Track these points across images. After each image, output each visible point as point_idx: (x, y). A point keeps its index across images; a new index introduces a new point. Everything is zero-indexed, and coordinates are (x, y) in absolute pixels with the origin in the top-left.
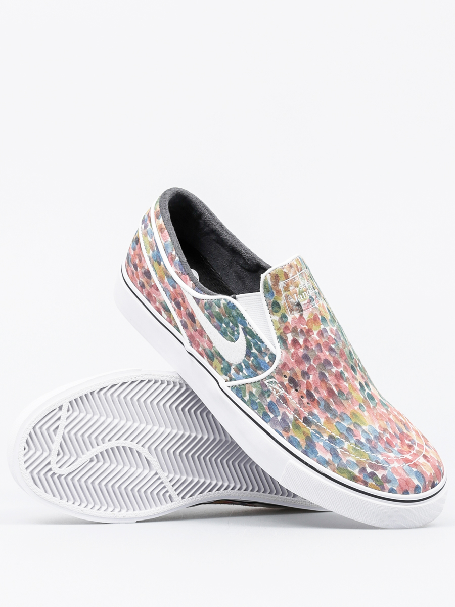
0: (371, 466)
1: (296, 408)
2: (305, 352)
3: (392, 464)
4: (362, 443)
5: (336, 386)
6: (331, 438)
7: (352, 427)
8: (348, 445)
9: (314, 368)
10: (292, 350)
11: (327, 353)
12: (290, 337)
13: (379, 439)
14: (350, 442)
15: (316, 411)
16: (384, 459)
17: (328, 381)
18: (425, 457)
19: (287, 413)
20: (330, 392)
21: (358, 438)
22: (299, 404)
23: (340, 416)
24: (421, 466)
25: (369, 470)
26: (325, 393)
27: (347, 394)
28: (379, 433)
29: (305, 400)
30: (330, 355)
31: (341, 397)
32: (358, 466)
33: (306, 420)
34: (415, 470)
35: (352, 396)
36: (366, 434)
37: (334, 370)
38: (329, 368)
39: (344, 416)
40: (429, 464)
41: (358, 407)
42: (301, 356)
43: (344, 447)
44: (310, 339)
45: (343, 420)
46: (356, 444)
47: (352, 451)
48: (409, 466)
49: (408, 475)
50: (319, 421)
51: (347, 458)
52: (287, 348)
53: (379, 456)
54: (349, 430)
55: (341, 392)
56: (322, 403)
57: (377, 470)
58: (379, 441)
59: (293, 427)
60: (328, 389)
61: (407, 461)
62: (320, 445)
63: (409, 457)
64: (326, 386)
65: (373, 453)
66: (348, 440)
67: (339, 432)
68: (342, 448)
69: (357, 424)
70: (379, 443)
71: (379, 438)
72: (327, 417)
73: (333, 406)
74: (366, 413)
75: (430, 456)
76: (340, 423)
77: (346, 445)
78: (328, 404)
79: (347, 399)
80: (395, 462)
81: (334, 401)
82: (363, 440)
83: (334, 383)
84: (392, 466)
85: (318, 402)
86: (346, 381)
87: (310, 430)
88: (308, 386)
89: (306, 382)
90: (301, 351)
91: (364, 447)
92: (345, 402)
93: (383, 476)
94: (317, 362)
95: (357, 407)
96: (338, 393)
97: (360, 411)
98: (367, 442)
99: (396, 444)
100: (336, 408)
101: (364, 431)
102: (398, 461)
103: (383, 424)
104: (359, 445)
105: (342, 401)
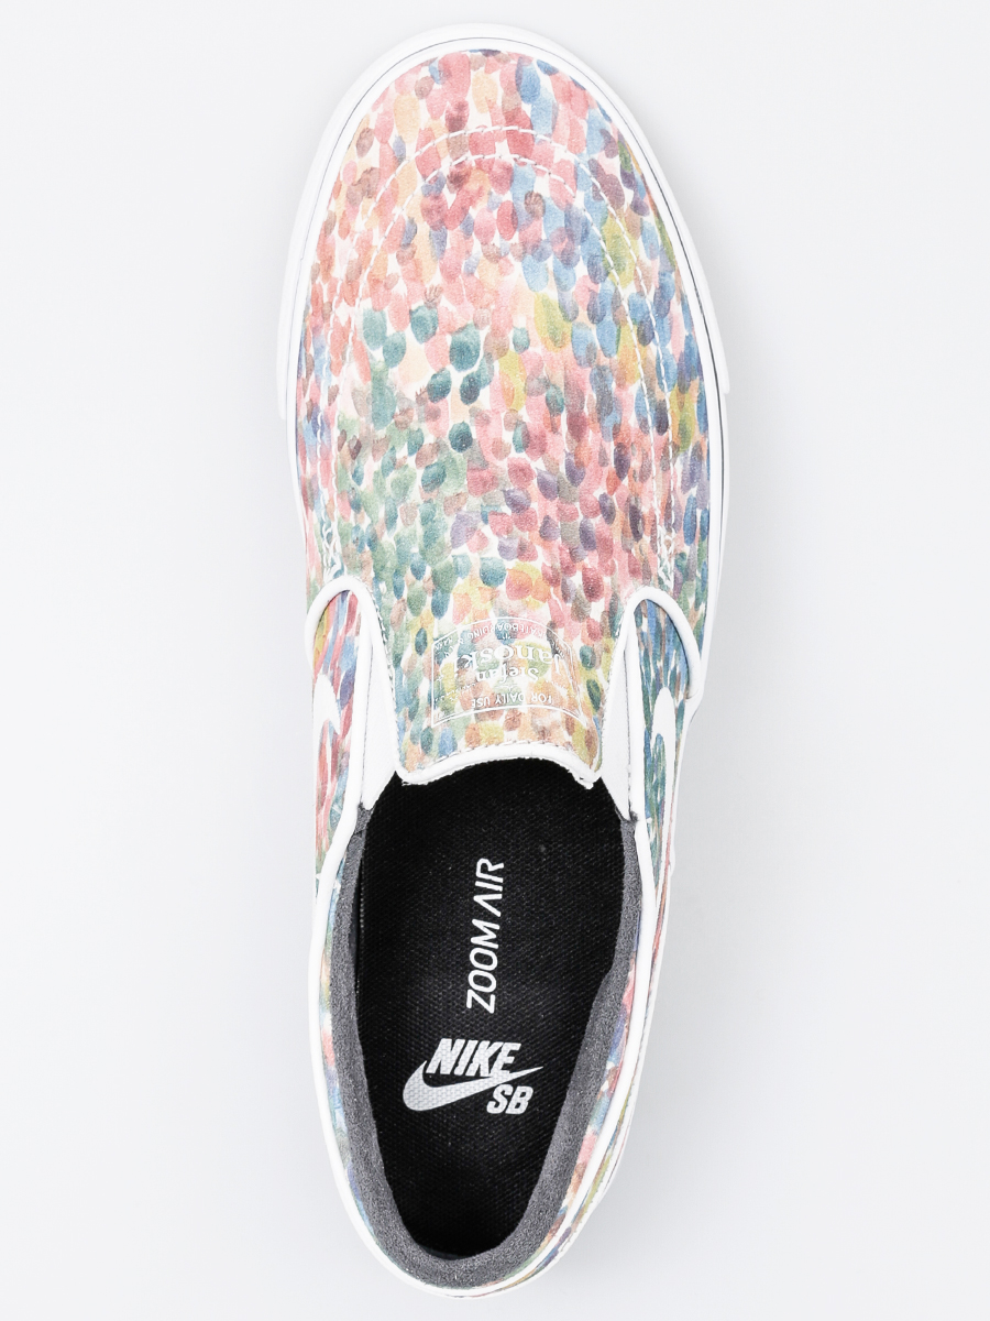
0: (617, 199)
1: (661, 472)
2: (581, 550)
3: (568, 162)
4: (591, 265)
5: (555, 429)
6: (645, 338)
7: (583, 316)
8: (624, 287)
9: (584, 505)
10: (607, 580)
11: (534, 506)
12: (597, 609)
13: (535, 247)
14: (616, 289)
15: (632, 421)
16: (576, 186)
17: (568, 455)
18: (455, 123)
19: (679, 484)
20: (577, 428)
21: (590, 284)
22: (650, 471)
23: (589, 362)
24: (499, 103)
25: (629, 195)
26: (591, 436)
27: (539, 393)
28: (521, 258)
29: (635, 464)
30: (529, 498)
31: (558, 398)
32: (642, 228)
33: (662, 426)
34: (527, 108)
35: (528, 380)
36: (563, 279)
37: (538, 465)
38: (549, 478)
39: (582, 353)
40: (469, 99)
41: (530, 349)
42: (595, 552)
43: (635, 291)
44: (558, 565)
45: (590, 349)
46: (607, 274)
47: (627, 270)
48: (531, 127)
49: (555, 108)
50: (640, 398)
51: (648, 262)
52: (615, 597)
53: (579, 202)
54: (596, 317)
55: (554, 408)
56: (609, 422)
57: (612, 178)
58: (540, 240)
59: (688, 445)
60: (579, 441)
61: (522, 145)
62: (673, 348)
63: (503, 153)
64: (579, 446)
65: (586, 224)
66: (616, 298)
67: (619, 331)
68: (641, 293)
69: (566, 317)
70: (544, 237)
71: (533, 249)
72: (619, 386)
73: (591, 395)
74: (520, 321)
75: (435, 117)
76: (603, 349)
77: (628, 292)
78: (599, 411)
79: (547, 384)
80: (556, 160)
81: (583, 402)
82: (581, 269)
83: (557, 437)
84: (572, 157)
85: (615, 434)
86: (518, 423)
87: (668, 395)
88: (614, 486)
89: (614, 497)
90: (591, 560)
91: (594, 251)
92: (559, 379)
93: (610, 154)
94: (568, 508)
95: (537, 349)
96: (560, 410)
97: (535, 336)
98: (574, 260)
99: (490, 210)
100: (588, 386)
101: (562, 287)
102: (546, 160)
103: (489, 273)
104: (601, 264)
105: (562, 389)
